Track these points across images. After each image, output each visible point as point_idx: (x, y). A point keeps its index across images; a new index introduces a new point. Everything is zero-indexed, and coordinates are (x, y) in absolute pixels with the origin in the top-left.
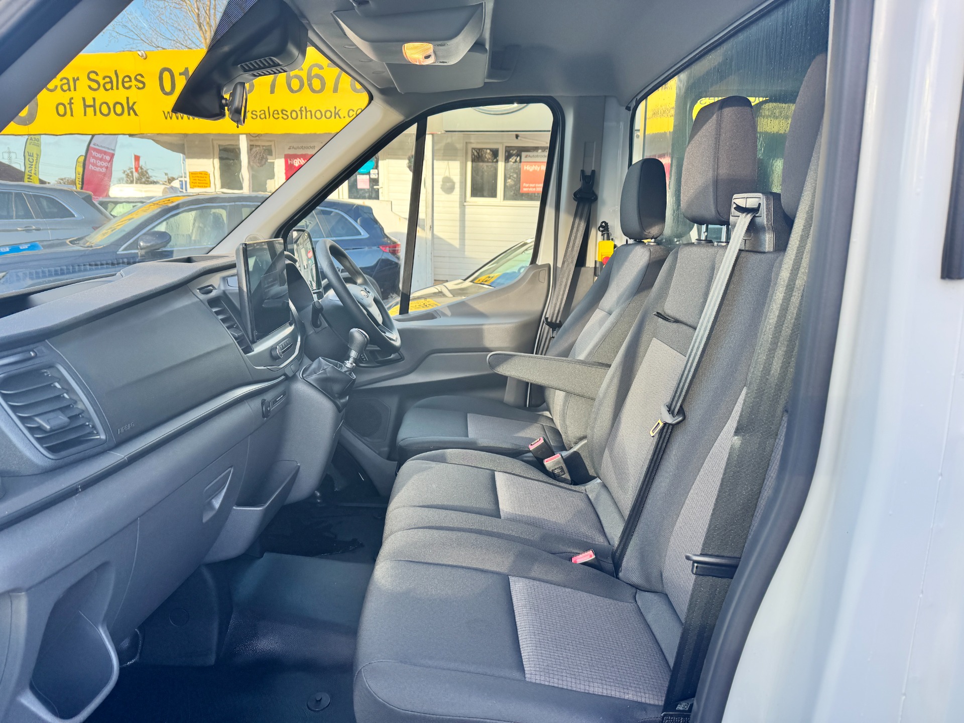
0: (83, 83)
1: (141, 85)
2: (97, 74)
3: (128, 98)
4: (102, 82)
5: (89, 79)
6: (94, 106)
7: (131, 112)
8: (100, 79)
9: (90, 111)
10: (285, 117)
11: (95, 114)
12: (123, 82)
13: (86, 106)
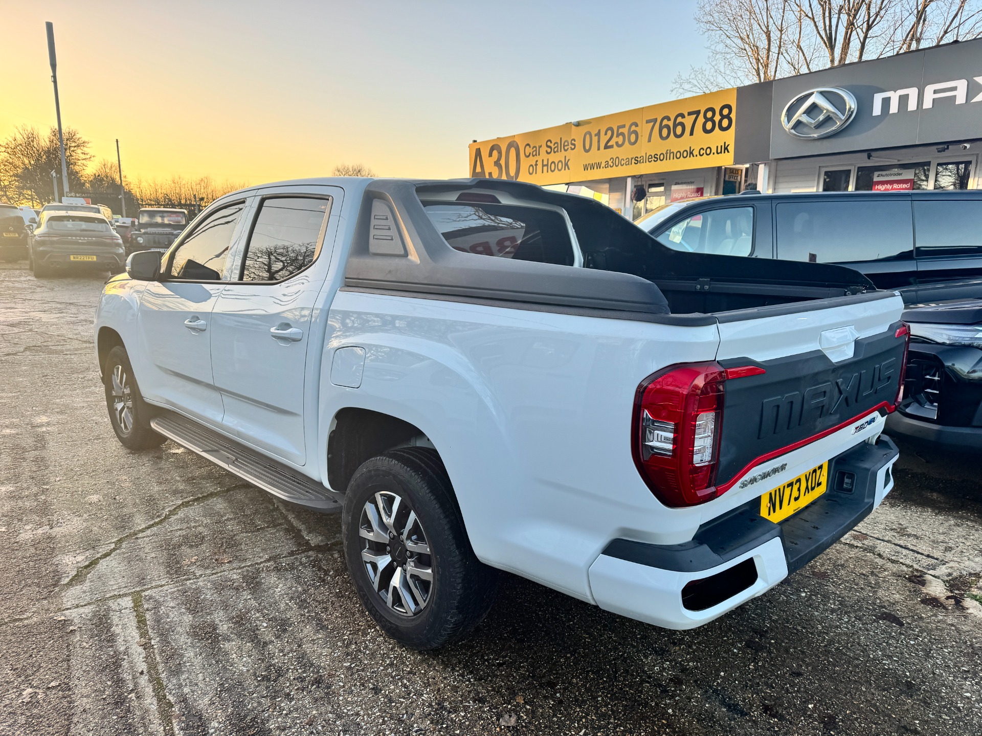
0: (544, 148)
1: (573, 147)
2: (551, 142)
3: (565, 157)
4: (553, 147)
5: (548, 146)
6: (547, 165)
7: (566, 167)
8: (552, 145)
9: (545, 168)
10: (656, 160)
11: (548, 172)
12: (564, 146)
13: (543, 166)
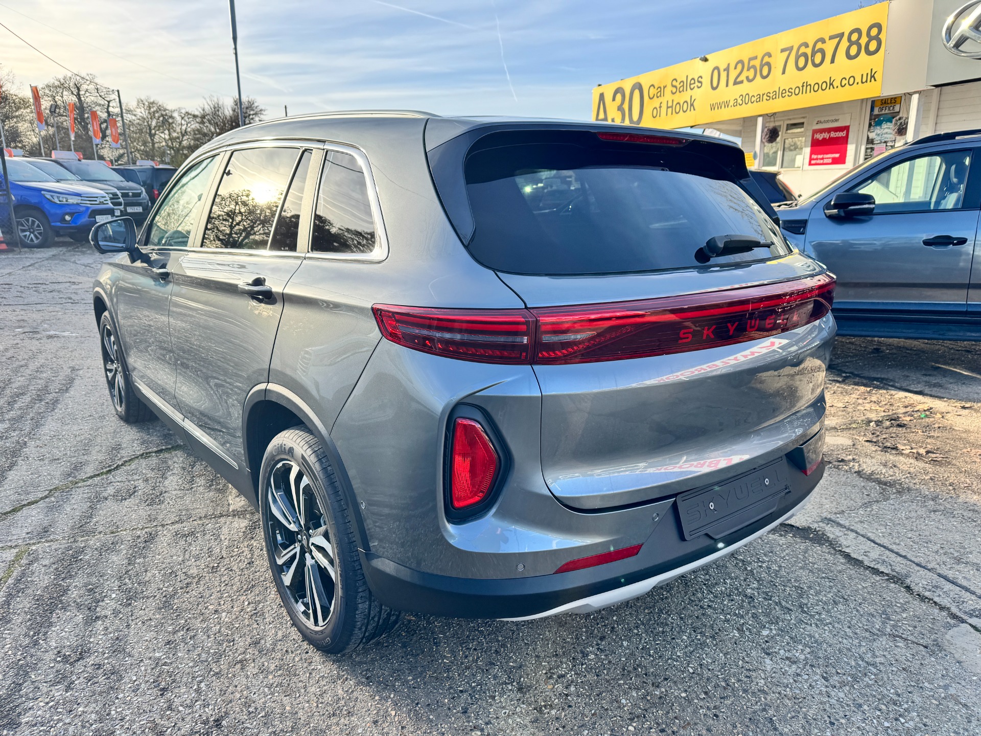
0: (669, 88)
1: (700, 85)
2: (677, 81)
3: (691, 96)
4: (678, 87)
5: (673, 86)
6: (672, 107)
7: (692, 107)
8: (677, 84)
9: (670, 110)
10: (790, 94)
11: (672, 114)
12: (690, 84)
